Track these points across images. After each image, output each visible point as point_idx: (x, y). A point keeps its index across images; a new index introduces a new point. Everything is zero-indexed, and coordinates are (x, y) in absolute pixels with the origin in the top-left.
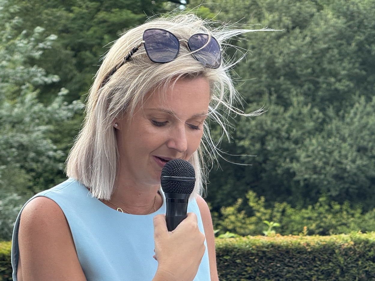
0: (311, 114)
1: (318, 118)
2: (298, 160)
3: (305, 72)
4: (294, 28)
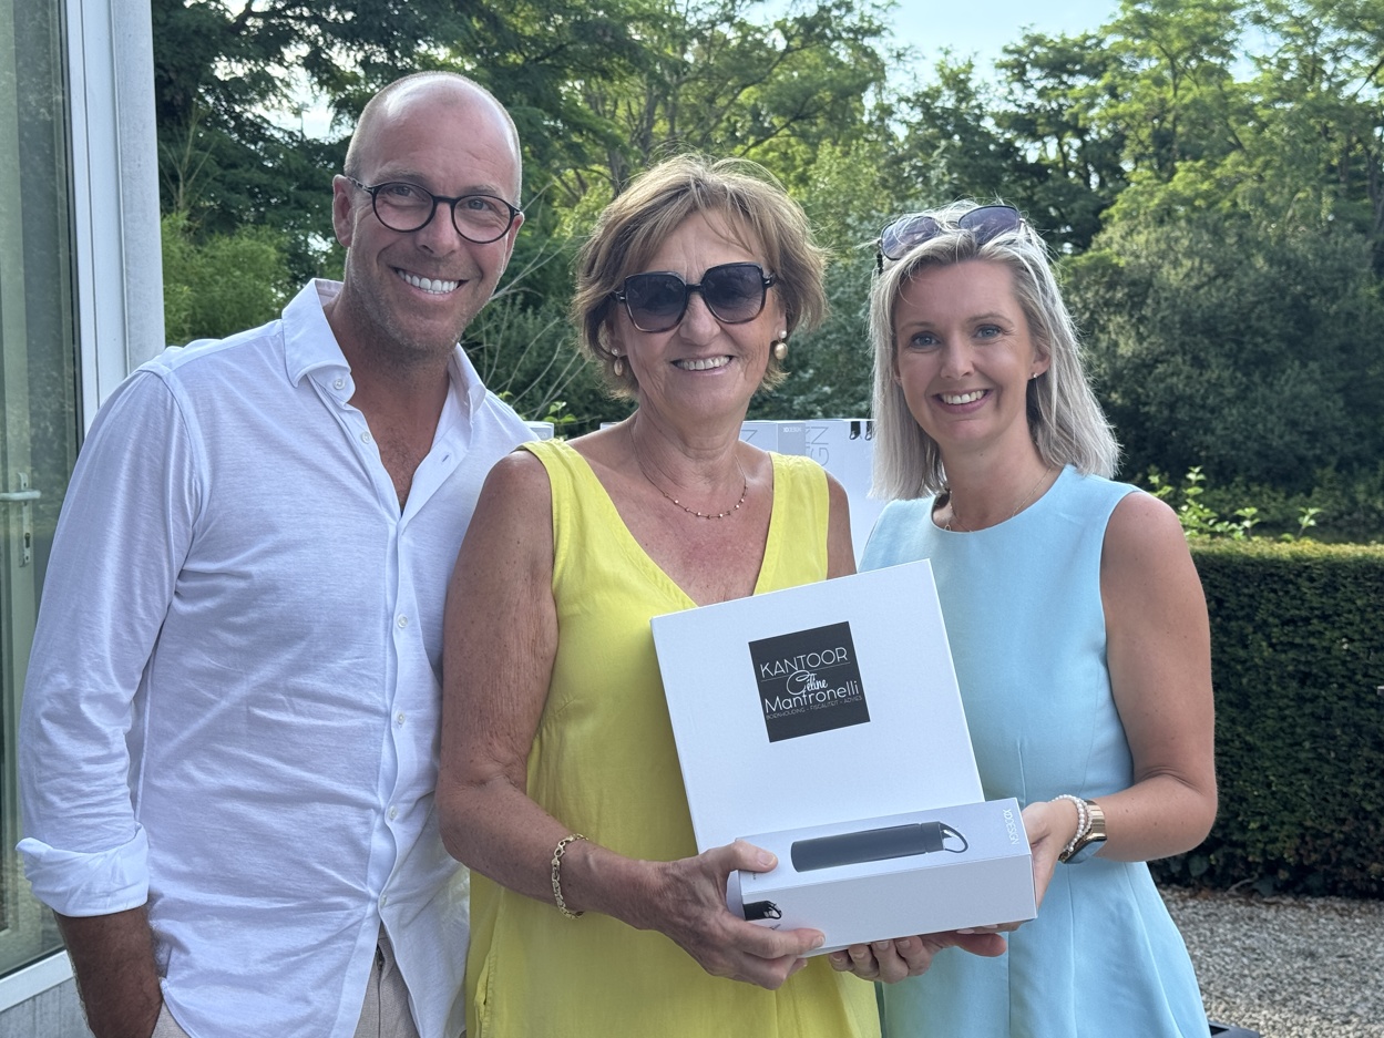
0: (1233, 379)
1: (1241, 384)
2: (1213, 433)
3: (1227, 329)
4: (1216, 278)
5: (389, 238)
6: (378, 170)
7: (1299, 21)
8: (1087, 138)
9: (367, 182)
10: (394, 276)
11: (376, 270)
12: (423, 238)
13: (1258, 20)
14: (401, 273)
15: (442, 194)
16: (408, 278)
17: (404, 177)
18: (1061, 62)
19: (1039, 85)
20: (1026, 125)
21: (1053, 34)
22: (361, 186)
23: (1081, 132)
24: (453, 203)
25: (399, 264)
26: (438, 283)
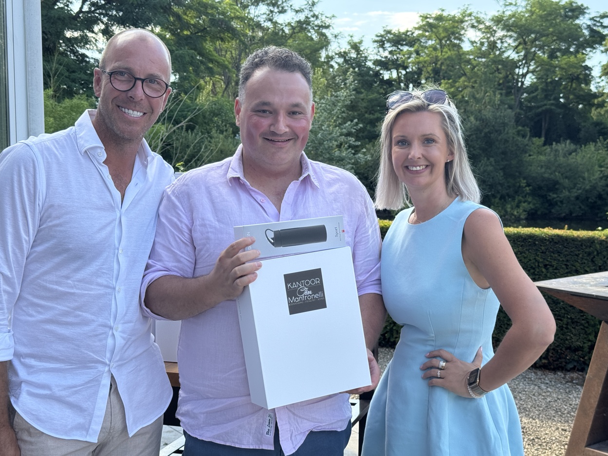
5: (116, 94)
6: (113, 65)
7: (488, 28)
8: (408, 70)
9: (108, 70)
10: (118, 109)
11: (110, 106)
12: (130, 94)
13: (473, 26)
14: (121, 108)
15: (138, 77)
16: (123, 109)
17: (123, 68)
18: (398, 40)
19: (390, 49)
20: (385, 64)
21: (395, 30)
22: (105, 72)
23: (405, 68)
24: (143, 81)
25: (120, 104)
26: (135, 113)
